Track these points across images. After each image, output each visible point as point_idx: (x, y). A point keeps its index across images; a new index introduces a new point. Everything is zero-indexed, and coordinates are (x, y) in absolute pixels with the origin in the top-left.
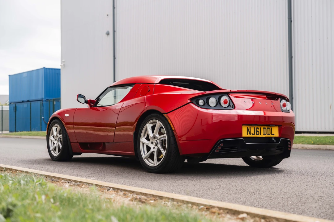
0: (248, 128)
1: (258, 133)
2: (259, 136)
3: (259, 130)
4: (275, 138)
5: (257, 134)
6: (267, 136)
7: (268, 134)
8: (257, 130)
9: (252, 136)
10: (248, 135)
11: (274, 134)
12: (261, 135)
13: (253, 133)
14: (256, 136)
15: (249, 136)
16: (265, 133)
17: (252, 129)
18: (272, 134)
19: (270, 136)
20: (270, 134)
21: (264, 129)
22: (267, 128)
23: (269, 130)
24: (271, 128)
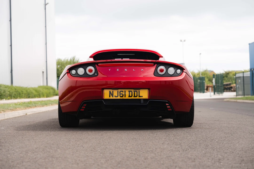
2: (124, 98)
3: (124, 93)
4: (144, 100)
5: (121, 97)
6: (133, 98)
7: (134, 96)
8: (121, 93)
9: (114, 98)
10: (110, 97)
11: (142, 97)
13: (117, 95)
14: (119, 98)
15: (111, 98)
16: (131, 95)
17: (115, 93)
18: (139, 96)
19: (138, 98)
20: (137, 96)
21: (129, 91)
22: (133, 91)
23: (136, 92)
24: (138, 91)
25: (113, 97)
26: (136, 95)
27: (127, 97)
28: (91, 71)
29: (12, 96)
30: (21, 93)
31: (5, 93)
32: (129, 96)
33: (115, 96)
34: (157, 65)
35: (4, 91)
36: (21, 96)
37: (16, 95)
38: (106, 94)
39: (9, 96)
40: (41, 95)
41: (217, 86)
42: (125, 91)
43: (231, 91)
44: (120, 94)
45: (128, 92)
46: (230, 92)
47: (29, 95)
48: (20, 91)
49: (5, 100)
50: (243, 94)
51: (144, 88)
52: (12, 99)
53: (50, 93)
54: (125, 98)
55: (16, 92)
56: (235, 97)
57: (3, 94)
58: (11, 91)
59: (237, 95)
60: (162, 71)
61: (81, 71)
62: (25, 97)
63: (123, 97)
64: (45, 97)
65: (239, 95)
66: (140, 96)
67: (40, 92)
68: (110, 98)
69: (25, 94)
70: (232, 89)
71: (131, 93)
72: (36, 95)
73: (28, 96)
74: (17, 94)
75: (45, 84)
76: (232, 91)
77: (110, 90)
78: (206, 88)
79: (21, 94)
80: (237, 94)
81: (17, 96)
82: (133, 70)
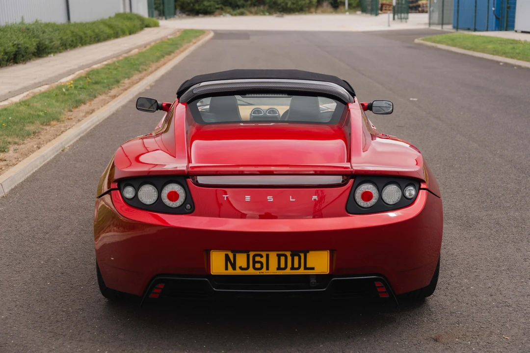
0: (227, 257)
1: (258, 266)
2: (264, 271)
3: (264, 260)
4: (319, 277)
5: (256, 269)
6: (288, 271)
7: (293, 268)
8: (258, 259)
9: (238, 272)
10: (227, 269)
11: (313, 269)
12: (267, 269)
13: (245, 266)
14: (251, 271)
15: (231, 271)
16: (283, 266)
17: (241, 260)
18: (306, 268)
19: (302, 271)
20: (299, 268)
21: (279, 256)
22: (288, 254)
23: (296, 259)
24: (302, 255)
25: (234, 268)
26: (296, 265)
27: (273, 270)
28: (173, 196)
29: (67, 44)
30: (83, 36)
31: (53, 44)
32: (279, 268)
33: (241, 268)
34: (354, 182)
35: (50, 41)
36: (83, 41)
37: (75, 41)
38: (218, 263)
39: (62, 46)
40: (120, 33)
41: (398, 8)
42: (268, 256)
43: (417, 11)
44: (255, 262)
45: (277, 258)
46: (416, 13)
47: (97, 37)
48: (81, 34)
49: (54, 55)
50: (441, 22)
52: (68, 50)
53: (134, 26)
54: (267, 271)
55: (74, 36)
56: (427, 27)
57: (50, 45)
58: (64, 38)
59: (430, 24)
60: (367, 196)
61: (148, 194)
62: (91, 41)
63: (260, 271)
64: (126, 35)
65: (434, 24)
66: (308, 266)
67: (119, 28)
68: (227, 271)
69: (91, 37)
70: (420, 9)
71: (283, 259)
72: (111, 34)
73: (97, 39)
74: (76, 39)
75: (128, 10)
76: (420, 12)
77: (227, 253)
78: (380, 6)
79: (83, 38)
80: (431, 21)
81: (76, 43)
82: (291, 200)
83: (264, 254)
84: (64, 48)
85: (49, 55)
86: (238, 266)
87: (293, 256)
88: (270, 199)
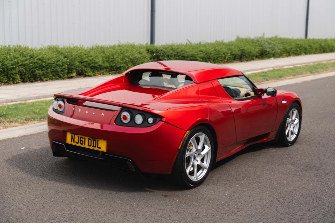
0: (72, 136)
1: (82, 142)
2: (83, 146)
3: (83, 140)
5: (81, 144)
6: (91, 148)
8: (82, 139)
9: (75, 144)
10: (72, 142)
11: (100, 148)
12: (85, 145)
13: (77, 142)
14: (79, 145)
16: (90, 144)
17: (76, 138)
18: (98, 148)
19: (96, 149)
20: (95, 147)
22: (92, 139)
23: (95, 142)
24: (97, 140)
26: (94, 145)
27: (86, 146)
28: (60, 106)
29: (291, 52)
30: (308, 48)
31: (274, 51)
32: (88, 145)
36: (308, 51)
38: (69, 138)
39: (285, 53)
42: (85, 138)
45: (88, 140)
47: (323, 49)
48: (306, 46)
49: (274, 59)
51: (103, 138)
55: (298, 47)
58: (288, 48)
60: (125, 118)
61: (55, 105)
66: (99, 146)
69: (316, 49)
71: (90, 141)
81: (301, 52)
82: (94, 114)
83: (84, 137)
84: (288, 55)
85: (270, 59)
86: (75, 141)
87: (94, 140)
88: (87, 112)
